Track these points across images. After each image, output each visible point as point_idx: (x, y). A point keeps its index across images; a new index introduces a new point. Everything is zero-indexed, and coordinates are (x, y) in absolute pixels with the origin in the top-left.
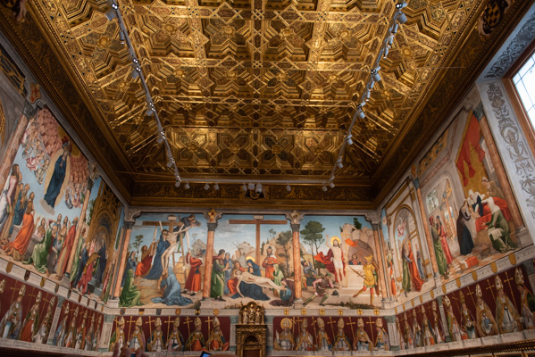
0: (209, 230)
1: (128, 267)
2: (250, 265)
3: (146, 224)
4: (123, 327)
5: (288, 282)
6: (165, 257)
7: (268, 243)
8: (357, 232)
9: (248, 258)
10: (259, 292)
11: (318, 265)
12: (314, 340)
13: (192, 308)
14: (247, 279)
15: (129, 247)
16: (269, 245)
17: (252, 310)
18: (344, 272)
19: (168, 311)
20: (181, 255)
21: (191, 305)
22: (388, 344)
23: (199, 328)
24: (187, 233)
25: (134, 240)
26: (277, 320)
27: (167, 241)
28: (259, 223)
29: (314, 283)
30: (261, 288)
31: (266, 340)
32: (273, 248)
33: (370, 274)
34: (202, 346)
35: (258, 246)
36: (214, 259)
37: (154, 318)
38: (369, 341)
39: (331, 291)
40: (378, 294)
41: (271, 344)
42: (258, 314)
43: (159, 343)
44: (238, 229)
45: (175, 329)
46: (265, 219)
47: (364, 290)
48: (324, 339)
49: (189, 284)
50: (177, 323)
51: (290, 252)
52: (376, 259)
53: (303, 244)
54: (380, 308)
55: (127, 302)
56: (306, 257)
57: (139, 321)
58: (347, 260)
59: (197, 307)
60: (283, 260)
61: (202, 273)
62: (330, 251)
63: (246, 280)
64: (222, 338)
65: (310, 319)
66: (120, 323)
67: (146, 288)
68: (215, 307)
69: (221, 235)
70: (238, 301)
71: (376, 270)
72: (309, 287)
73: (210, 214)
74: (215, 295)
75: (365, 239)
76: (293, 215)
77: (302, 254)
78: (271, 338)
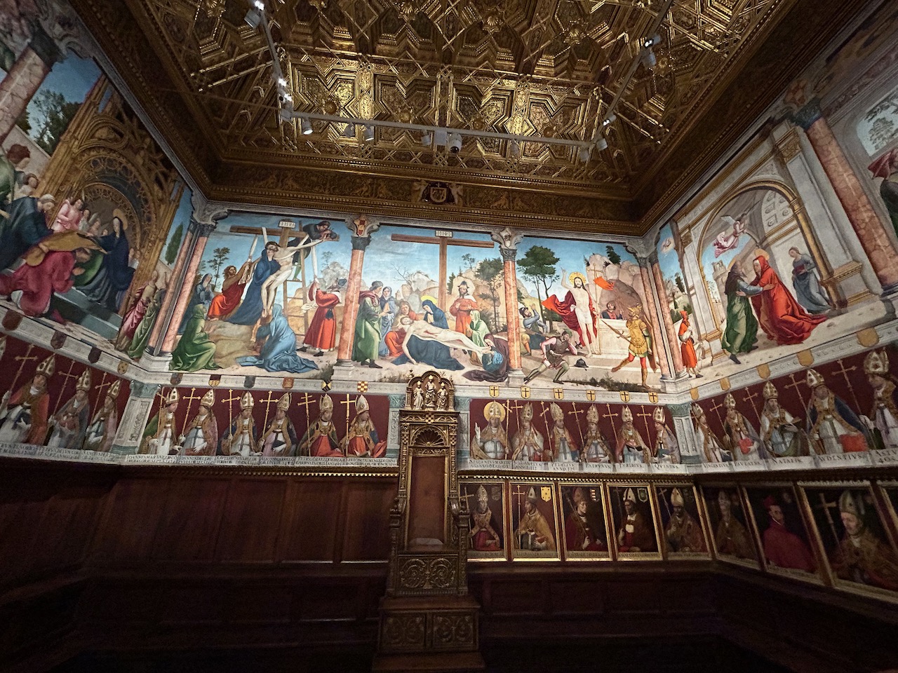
0: (354, 248)
1: (195, 299)
2: (429, 309)
3: (237, 230)
4: (174, 407)
5: (496, 341)
6: (268, 288)
7: (460, 275)
8: (612, 267)
9: (424, 299)
10: (443, 356)
11: (550, 316)
12: (546, 442)
13: (315, 378)
14: (422, 333)
15: (201, 266)
16: (461, 279)
17: (431, 386)
18: (595, 330)
19: (268, 381)
20: (300, 285)
21: (315, 372)
22: (676, 453)
23: (329, 415)
24: (313, 251)
25: (211, 255)
26: (478, 405)
27: (274, 261)
28: (444, 242)
29: (544, 345)
30: (447, 349)
31: (458, 438)
32: (469, 283)
33: (638, 335)
34: (333, 447)
35: (442, 280)
36: (362, 296)
37: (239, 393)
38: (643, 446)
39: (573, 360)
40: (654, 367)
41: (466, 448)
42: (443, 392)
43: (247, 440)
44: (407, 250)
45: (281, 414)
46: (455, 238)
47: (629, 360)
48: (563, 440)
49: (313, 336)
50: (285, 404)
51: (500, 292)
52: (647, 311)
53: (523, 281)
54: (659, 391)
55: (186, 362)
56: (527, 303)
57: (210, 398)
58: (598, 311)
59: (327, 376)
60: (487, 305)
61: (340, 319)
62: (569, 294)
63: (421, 335)
64: (372, 434)
65: (537, 405)
66: (169, 400)
67: (229, 339)
68: (360, 378)
69: (377, 258)
70: (404, 370)
71: (648, 330)
72: (533, 351)
73: (357, 223)
74: (361, 357)
75: (627, 279)
76: (504, 234)
77: (520, 297)
78: (466, 437)
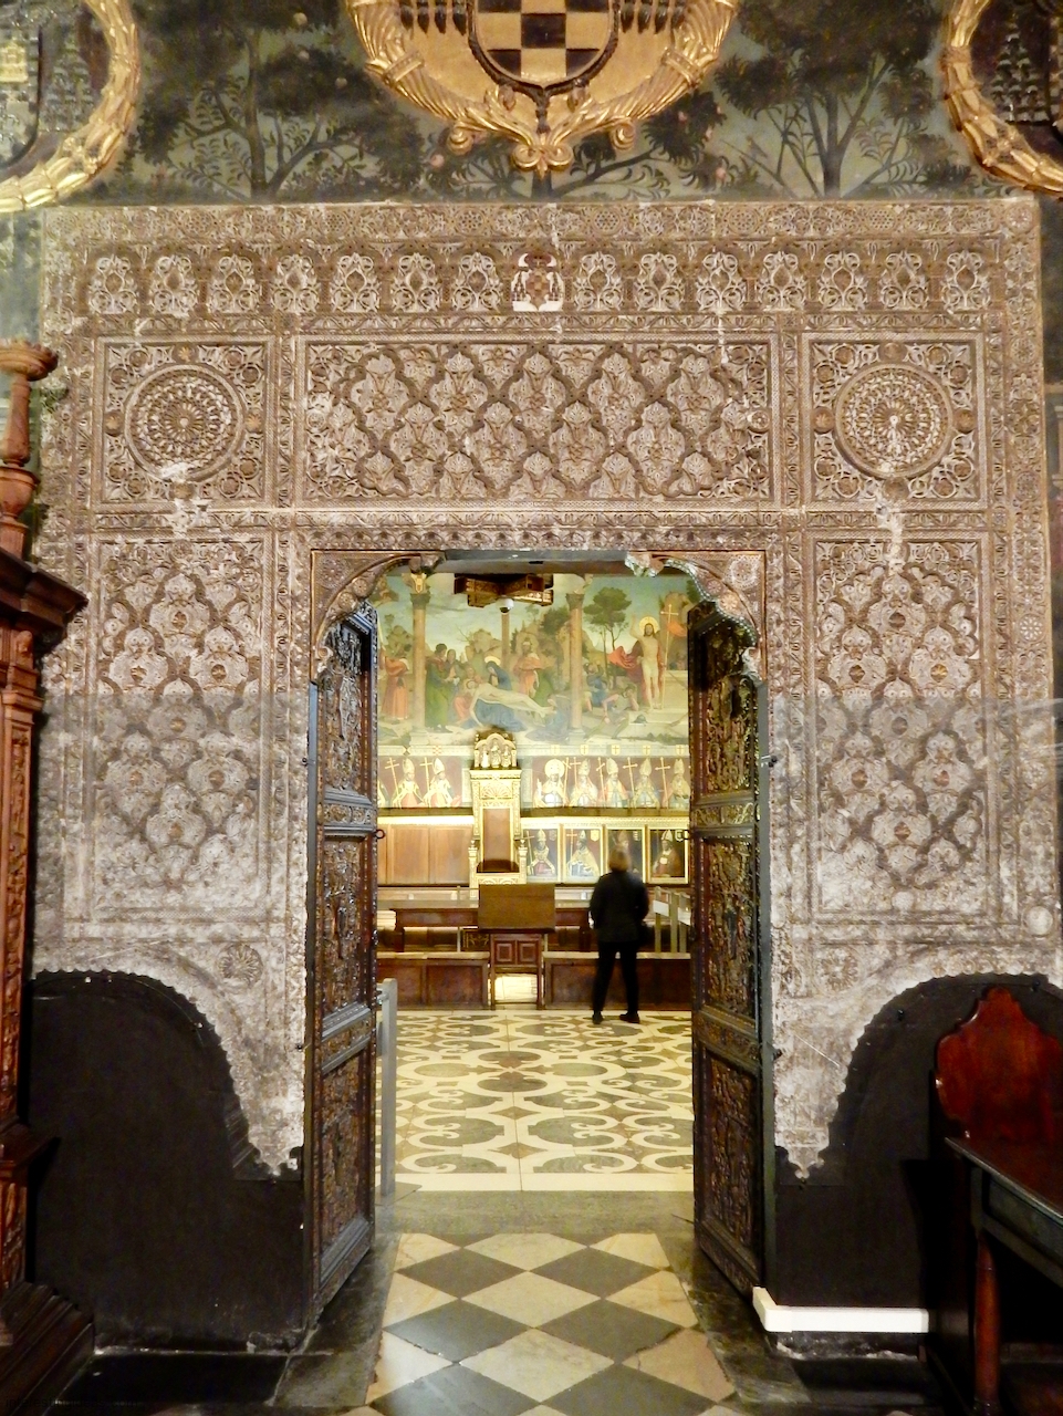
0: (415, 608)
2: (493, 671)
5: (558, 701)
7: (524, 630)
9: (488, 659)
10: (507, 717)
11: (614, 670)
12: (599, 792)
21: (395, 739)
29: (604, 702)
30: (511, 710)
32: (534, 639)
34: (418, 801)
35: (505, 636)
36: (428, 662)
48: (615, 792)
51: (565, 646)
53: (589, 632)
59: (404, 742)
63: (486, 697)
64: (448, 791)
68: (434, 743)
69: (438, 617)
72: (595, 710)
74: (434, 724)
77: (584, 651)
